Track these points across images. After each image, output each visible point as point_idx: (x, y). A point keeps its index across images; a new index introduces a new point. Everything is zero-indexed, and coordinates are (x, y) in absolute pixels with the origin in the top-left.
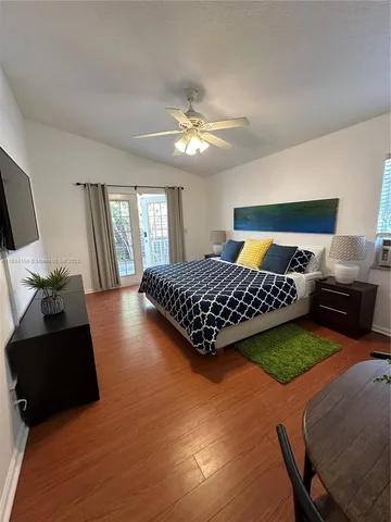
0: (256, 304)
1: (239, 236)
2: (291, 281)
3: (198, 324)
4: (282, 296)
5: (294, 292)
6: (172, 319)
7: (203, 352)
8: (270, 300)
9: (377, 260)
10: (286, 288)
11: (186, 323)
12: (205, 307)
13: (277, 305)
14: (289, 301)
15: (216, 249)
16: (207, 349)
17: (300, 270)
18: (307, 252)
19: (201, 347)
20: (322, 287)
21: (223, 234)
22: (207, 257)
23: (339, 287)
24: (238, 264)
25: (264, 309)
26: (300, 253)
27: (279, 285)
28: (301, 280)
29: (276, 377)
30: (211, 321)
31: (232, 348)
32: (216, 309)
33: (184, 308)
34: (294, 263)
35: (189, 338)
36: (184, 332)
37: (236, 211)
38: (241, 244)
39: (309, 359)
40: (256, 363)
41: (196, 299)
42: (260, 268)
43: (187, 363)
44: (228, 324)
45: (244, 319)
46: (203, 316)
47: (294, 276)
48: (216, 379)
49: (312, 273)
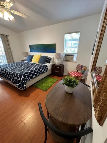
0: (38, 73)
1: (32, 54)
2: (46, 66)
3: (19, 82)
4: (44, 70)
5: (47, 68)
6: (10, 82)
7: (22, 90)
8: (41, 71)
9: (64, 59)
10: (45, 68)
11: (15, 82)
12: (21, 76)
13: (43, 72)
14: (46, 71)
15: (25, 58)
16: (23, 88)
17: (49, 63)
18: (50, 58)
19: (21, 88)
20: (54, 66)
21: (27, 53)
22: (22, 61)
23: (57, 66)
24: (32, 62)
25: (40, 74)
26: (48, 58)
27: (44, 67)
28: (49, 65)
29: (44, 90)
30: (23, 80)
31: (32, 86)
32: (25, 76)
33: (13, 78)
34: (47, 61)
35: (17, 87)
36: (15, 85)
37: (30, 46)
38: (32, 56)
39: (51, 84)
40: (39, 88)
41: (17, 74)
42: (39, 63)
43: (17, 94)
44: (29, 80)
45: (34, 78)
46: (20, 79)
47: (47, 64)
48: (27, 96)
49: (52, 63)
